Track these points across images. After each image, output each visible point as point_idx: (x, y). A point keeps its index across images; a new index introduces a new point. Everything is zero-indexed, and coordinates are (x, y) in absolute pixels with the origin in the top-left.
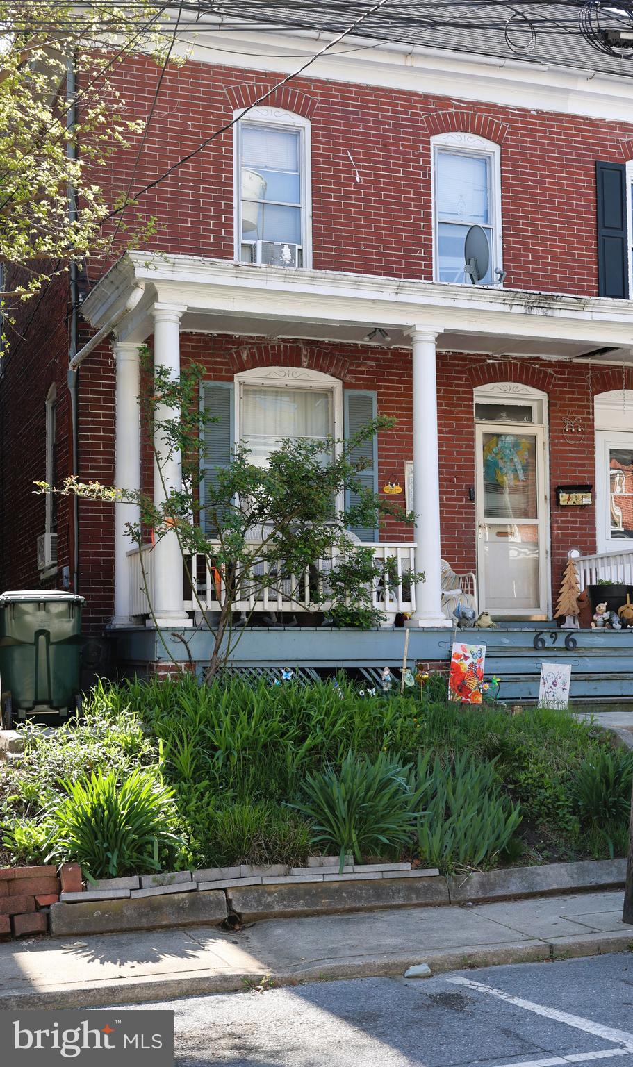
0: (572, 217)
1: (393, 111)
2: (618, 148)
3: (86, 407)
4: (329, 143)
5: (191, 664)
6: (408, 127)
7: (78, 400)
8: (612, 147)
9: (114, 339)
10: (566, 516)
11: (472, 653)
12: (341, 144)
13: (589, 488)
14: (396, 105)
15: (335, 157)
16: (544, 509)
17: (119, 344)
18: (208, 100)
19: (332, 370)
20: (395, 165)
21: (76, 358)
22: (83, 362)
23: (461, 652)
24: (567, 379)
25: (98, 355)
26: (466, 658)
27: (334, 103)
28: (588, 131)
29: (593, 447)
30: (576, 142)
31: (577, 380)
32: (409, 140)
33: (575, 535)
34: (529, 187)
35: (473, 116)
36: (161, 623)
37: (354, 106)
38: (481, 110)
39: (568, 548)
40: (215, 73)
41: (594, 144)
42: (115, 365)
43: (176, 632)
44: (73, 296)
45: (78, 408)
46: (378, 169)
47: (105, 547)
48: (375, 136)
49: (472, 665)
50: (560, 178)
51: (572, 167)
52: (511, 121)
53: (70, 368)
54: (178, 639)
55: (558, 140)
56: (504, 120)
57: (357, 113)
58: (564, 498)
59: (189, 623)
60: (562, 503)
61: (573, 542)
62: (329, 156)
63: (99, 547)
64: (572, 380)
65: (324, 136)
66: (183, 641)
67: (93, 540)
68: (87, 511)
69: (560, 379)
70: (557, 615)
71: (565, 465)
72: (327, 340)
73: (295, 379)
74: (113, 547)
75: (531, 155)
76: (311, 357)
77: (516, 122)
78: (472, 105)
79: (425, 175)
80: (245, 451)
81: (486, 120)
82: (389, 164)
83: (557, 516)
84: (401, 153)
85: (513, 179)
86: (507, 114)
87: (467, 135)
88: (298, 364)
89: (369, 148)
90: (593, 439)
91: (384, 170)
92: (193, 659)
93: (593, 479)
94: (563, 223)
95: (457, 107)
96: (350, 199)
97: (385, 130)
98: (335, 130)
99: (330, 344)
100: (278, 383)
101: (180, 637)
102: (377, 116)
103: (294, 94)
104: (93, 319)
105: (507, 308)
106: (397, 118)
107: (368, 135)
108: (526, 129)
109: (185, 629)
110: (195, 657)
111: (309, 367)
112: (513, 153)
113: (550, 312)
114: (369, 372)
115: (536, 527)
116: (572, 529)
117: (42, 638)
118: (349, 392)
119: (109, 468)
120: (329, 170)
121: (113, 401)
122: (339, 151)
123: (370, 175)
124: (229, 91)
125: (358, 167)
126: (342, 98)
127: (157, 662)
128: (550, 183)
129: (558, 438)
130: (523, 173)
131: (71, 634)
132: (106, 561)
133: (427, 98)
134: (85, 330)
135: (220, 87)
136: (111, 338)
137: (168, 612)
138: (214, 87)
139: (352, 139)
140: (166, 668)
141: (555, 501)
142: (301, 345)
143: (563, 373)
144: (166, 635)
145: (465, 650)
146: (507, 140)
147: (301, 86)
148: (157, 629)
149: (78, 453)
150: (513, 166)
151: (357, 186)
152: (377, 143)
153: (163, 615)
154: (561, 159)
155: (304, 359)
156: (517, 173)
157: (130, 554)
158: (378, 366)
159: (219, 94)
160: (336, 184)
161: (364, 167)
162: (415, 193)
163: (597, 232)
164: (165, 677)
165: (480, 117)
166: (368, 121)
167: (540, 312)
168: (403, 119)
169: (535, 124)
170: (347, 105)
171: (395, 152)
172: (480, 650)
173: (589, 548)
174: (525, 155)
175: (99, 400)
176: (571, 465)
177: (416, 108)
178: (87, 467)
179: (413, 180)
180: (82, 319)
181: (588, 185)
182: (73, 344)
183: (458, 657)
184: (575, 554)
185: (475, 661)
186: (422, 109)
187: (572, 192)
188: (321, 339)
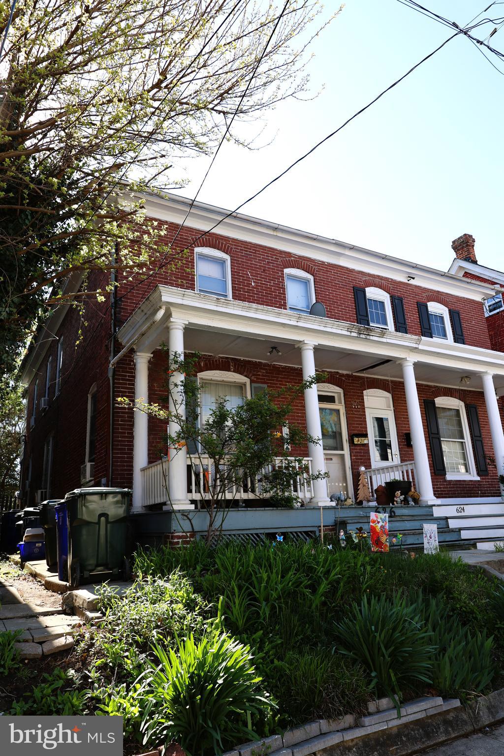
0: (346, 310)
1: (267, 256)
2: (361, 282)
3: (119, 387)
4: (239, 267)
5: (193, 533)
6: (274, 263)
7: (114, 383)
8: (359, 281)
9: (135, 352)
10: (357, 449)
11: (381, 519)
12: (244, 268)
13: (365, 435)
14: (268, 254)
15: (242, 273)
16: (346, 445)
17: (138, 354)
18: (183, 241)
19: (245, 374)
20: (269, 279)
21: (113, 361)
22: (118, 363)
23: (375, 519)
24: (351, 383)
25: (126, 360)
26: (378, 522)
27: (241, 250)
28: (349, 274)
29: (365, 415)
30: (345, 278)
31: (356, 383)
32: (274, 269)
33: (361, 459)
34: (327, 295)
35: (301, 262)
36: (176, 507)
37: (250, 252)
38: (304, 260)
39: (359, 466)
40: (186, 230)
41: (352, 279)
42: (135, 365)
43: (184, 513)
44: (112, 329)
45: (114, 388)
46: (262, 281)
47: (127, 466)
48: (259, 266)
49: (382, 527)
50: (339, 292)
51: (344, 288)
52: (317, 266)
53: (110, 366)
54: (185, 518)
55: (337, 276)
56: (314, 265)
57: (251, 255)
58: (356, 440)
59: (192, 507)
60: (355, 443)
61: (361, 462)
62: (239, 273)
63: (124, 466)
64: (353, 383)
65: (237, 263)
66: (188, 518)
67: (121, 462)
68: (118, 445)
69: (348, 382)
70: (358, 501)
71: (354, 424)
72: (242, 358)
73: (227, 377)
74: (132, 466)
75: (327, 281)
76: (235, 367)
77: (319, 266)
78: (301, 257)
79: (282, 285)
80: (225, 401)
81: (307, 264)
82: (266, 279)
83: (353, 449)
84: (271, 274)
85: (320, 291)
86: (316, 263)
87: (299, 270)
88: (229, 370)
89: (257, 271)
90: (365, 412)
91: (265, 281)
92: (195, 530)
93: (366, 431)
94: (342, 312)
95: (294, 257)
96: (250, 293)
97: (264, 264)
98: (241, 261)
99: (244, 360)
100: (219, 379)
101: (186, 516)
102: (260, 257)
103: (222, 243)
104: (123, 340)
105: (349, 333)
106: (269, 259)
107: (257, 265)
108: (324, 270)
109: (190, 511)
110: (196, 529)
111: (234, 371)
112: (319, 279)
113: (368, 337)
114: (262, 375)
115: (342, 456)
116: (360, 456)
117: (103, 519)
118: (254, 385)
119: (130, 421)
120: (240, 279)
121: (133, 385)
122: (244, 271)
123: (258, 283)
124: (192, 239)
125: (253, 279)
126: (244, 247)
127: (173, 533)
128: (336, 294)
129: (350, 411)
130: (324, 289)
131: (123, 516)
132: (128, 474)
133: (281, 252)
134: (118, 347)
135: (188, 237)
136: (132, 351)
137: (179, 500)
138: (185, 236)
139: (249, 266)
140: (179, 537)
141: (351, 441)
142: (230, 361)
143: (349, 380)
144: (179, 515)
145: (377, 517)
146: (316, 274)
147: (225, 240)
148: (174, 511)
149: (113, 413)
150: (320, 285)
151: (253, 287)
152: (261, 269)
153: (176, 502)
154: (339, 284)
155: (231, 367)
156: (322, 288)
157: (143, 470)
158: (266, 372)
159: (188, 240)
160: (243, 285)
161: (255, 279)
162: (279, 293)
163: (357, 317)
164: (178, 543)
165: (304, 263)
166: (256, 259)
167: (364, 336)
168: (271, 260)
169: (327, 268)
170: (247, 251)
171: (269, 274)
172: (385, 517)
173: (368, 466)
174: (324, 281)
175: (126, 384)
176: (357, 424)
177: (277, 256)
178: (118, 421)
179: (278, 287)
180: (118, 341)
181: (351, 296)
182: (112, 354)
183: (374, 522)
184: (363, 469)
185: (383, 524)
186: (279, 256)
187: (345, 299)
188: (239, 358)
